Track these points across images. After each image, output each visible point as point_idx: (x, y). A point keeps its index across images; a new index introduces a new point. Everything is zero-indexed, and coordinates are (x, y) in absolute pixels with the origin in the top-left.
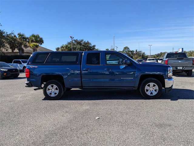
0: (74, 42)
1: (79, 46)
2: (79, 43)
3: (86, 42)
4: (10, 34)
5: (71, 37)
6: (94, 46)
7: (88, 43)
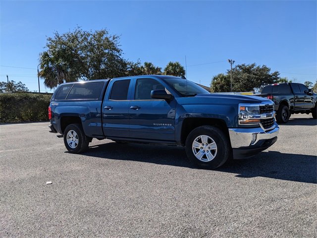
0: (238, 68)
1: (245, 75)
2: (247, 70)
3: (261, 67)
4: (136, 65)
5: (230, 61)
6: (276, 74)
7: (265, 69)
